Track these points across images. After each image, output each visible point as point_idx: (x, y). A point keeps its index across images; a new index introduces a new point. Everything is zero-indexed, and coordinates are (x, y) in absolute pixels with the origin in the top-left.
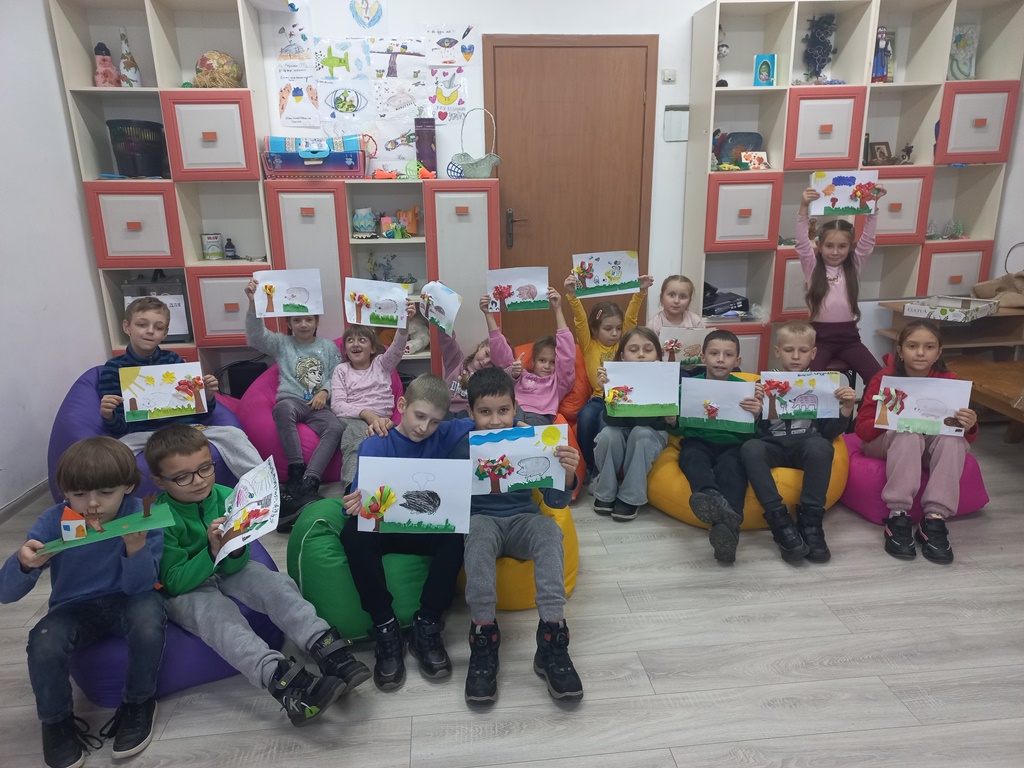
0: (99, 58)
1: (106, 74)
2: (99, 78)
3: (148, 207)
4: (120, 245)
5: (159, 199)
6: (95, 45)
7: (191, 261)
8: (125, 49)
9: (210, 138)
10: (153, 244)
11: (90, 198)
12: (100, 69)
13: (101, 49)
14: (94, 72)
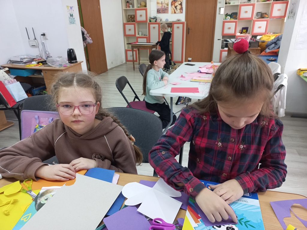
0: (127, 3)
1: (128, 6)
2: (127, 6)
3: (132, 27)
4: (128, 33)
5: (133, 26)
6: (127, 1)
7: (137, 35)
8: (131, 2)
9: (141, 16)
10: (132, 33)
11: (124, 25)
12: (127, 5)
13: (128, 2)
14: (126, 6)
